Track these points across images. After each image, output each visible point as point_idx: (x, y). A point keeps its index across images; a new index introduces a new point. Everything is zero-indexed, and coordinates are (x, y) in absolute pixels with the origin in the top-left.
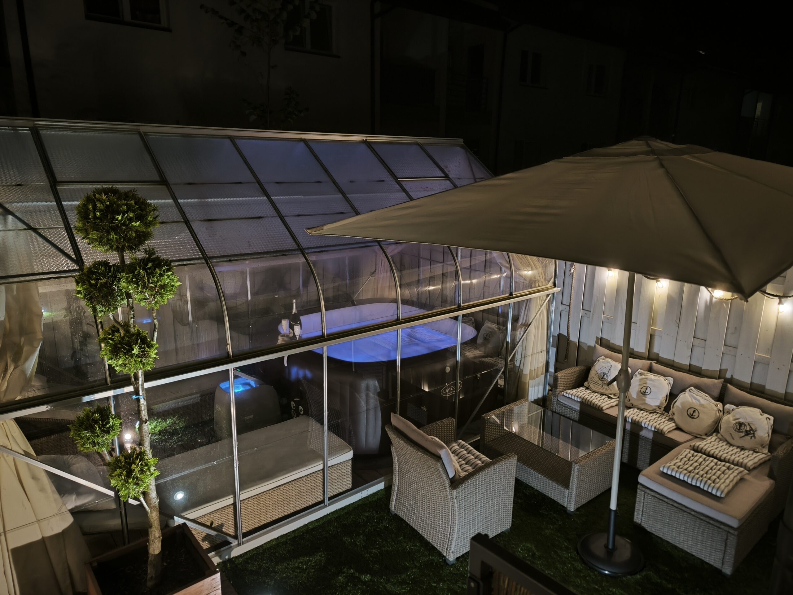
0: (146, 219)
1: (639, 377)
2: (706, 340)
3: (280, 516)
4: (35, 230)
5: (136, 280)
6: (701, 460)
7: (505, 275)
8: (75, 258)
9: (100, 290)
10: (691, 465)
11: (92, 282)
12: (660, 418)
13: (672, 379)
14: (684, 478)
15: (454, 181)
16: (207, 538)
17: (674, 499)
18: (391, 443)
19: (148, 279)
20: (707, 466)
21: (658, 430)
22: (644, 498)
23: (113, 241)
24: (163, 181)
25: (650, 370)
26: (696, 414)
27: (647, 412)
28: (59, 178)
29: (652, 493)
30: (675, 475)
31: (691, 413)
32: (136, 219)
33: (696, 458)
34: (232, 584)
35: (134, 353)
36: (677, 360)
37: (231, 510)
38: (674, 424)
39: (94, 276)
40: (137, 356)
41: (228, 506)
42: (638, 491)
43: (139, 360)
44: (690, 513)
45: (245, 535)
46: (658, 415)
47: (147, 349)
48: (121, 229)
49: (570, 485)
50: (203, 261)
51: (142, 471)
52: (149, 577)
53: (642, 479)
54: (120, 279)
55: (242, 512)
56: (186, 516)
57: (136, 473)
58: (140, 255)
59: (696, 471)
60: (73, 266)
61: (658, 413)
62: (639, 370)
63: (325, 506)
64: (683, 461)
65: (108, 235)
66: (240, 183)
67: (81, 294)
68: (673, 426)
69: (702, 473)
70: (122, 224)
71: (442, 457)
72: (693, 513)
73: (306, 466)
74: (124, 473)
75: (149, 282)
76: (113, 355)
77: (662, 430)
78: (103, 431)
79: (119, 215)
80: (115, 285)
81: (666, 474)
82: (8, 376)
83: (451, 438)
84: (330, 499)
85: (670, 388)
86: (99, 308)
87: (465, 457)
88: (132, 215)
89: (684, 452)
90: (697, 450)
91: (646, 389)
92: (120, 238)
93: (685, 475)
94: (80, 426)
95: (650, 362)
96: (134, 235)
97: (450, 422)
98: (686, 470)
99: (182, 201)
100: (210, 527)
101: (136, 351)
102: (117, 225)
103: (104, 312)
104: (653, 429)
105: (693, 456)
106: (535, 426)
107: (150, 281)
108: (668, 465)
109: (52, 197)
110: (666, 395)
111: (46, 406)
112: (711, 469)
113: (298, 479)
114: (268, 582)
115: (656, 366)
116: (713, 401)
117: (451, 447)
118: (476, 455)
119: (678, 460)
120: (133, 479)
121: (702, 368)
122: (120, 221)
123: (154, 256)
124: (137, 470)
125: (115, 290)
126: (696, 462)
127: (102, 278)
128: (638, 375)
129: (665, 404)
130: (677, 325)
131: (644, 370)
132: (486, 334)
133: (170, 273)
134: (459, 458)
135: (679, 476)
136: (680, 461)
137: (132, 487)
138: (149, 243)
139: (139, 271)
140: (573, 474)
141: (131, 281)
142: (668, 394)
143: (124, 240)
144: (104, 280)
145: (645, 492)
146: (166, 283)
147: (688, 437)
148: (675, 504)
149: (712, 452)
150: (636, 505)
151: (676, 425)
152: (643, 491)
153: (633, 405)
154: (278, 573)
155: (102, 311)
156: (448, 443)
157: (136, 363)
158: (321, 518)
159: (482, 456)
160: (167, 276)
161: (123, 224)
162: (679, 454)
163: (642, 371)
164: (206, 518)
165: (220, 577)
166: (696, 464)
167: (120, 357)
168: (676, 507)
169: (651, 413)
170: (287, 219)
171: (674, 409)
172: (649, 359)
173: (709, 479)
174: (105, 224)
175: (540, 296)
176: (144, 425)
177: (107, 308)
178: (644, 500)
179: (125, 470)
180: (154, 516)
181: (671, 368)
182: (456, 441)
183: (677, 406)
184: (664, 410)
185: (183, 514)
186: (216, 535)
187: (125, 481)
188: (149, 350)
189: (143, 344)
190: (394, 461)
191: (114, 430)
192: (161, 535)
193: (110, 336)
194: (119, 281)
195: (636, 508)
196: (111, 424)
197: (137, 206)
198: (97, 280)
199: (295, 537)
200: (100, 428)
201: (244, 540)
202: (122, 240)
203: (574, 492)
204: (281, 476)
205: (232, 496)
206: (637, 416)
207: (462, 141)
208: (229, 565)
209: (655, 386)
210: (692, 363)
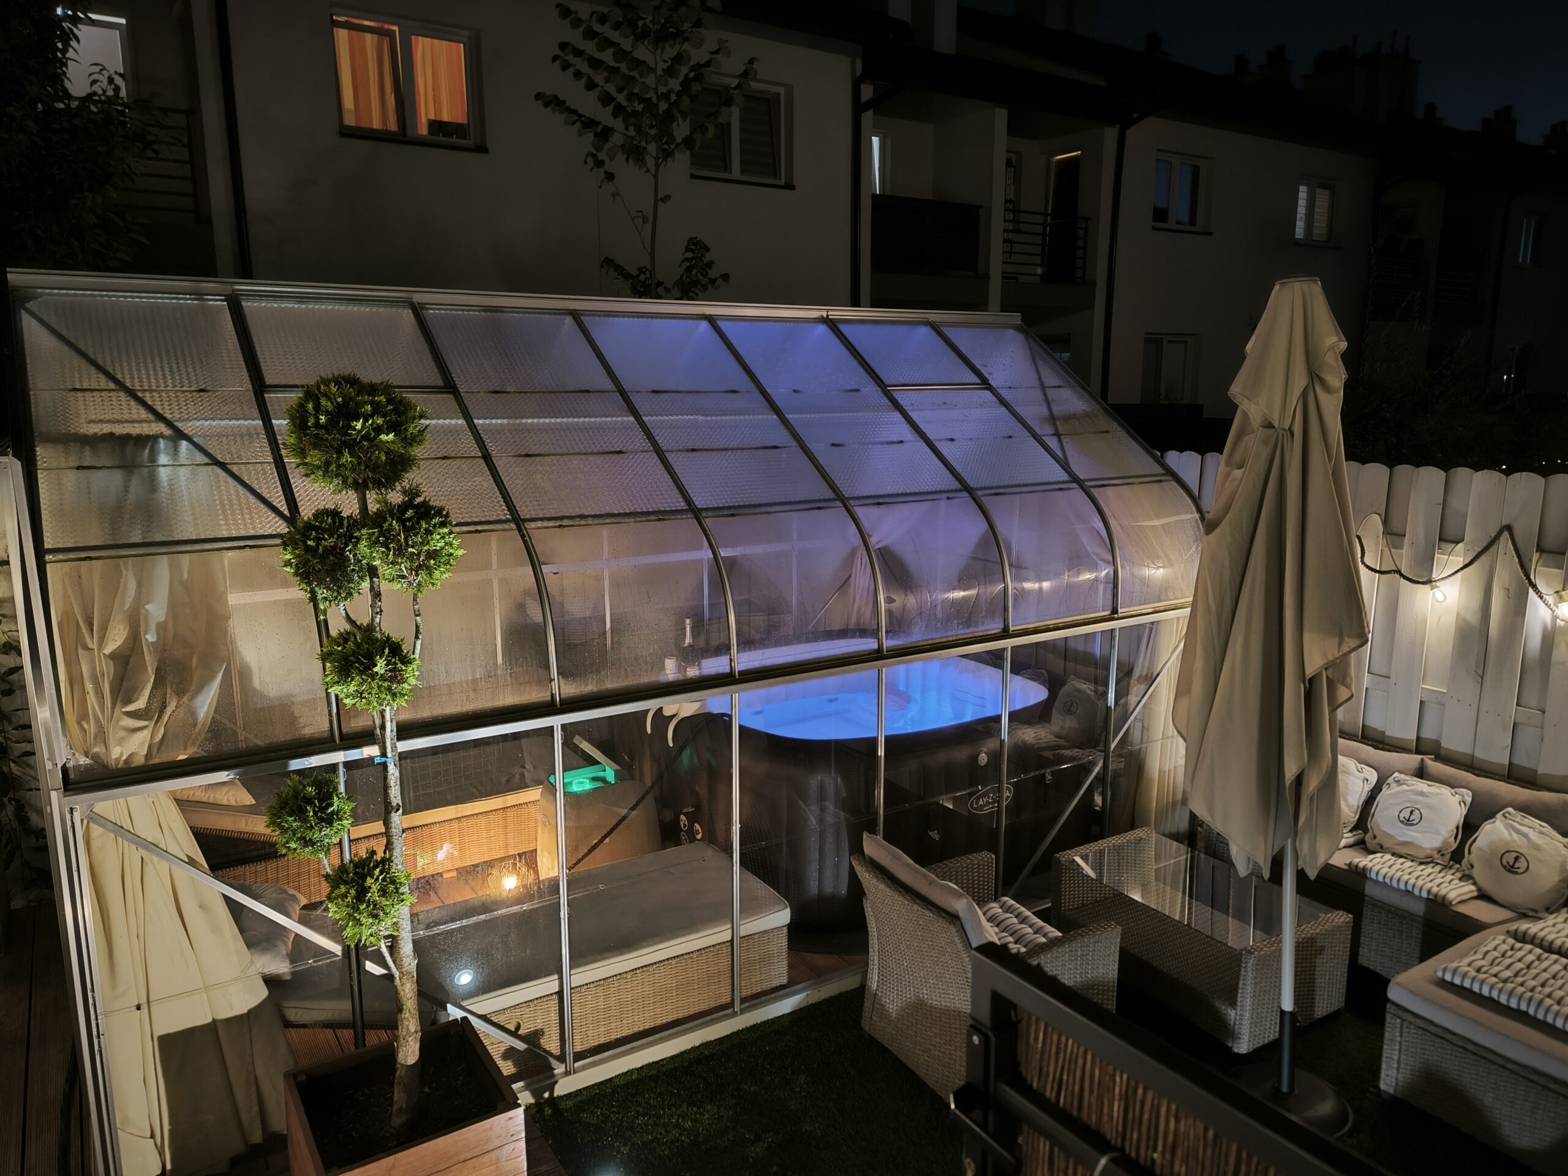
0: (406, 430)
1: (1396, 788)
2: (1544, 712)
3: (648, 1026)
4: (223, 466)
5: (385, 539)
6: (1531, 957)
7: (1104, 573)
8: (288, 515)
9: (323, 558)
10: (1508, 967)
11: (309, 543)
12: (1442, 874)
13: (1470, 793)
14: (1490, 992)
15: (1000, 391)
16: (510, 1054)
17: (1468, 1035)
18: (865, 894)
19: (406, 539)
20: (1545, 970)
21: (1436, 895)
22: (1401, 1032)
23: (346, 469)
24: (449, 387)
25: (1421, 773)
26: (1522, 864)
27: (1412, 861)
28: (270, 379)
29: (1418, 1021)
30: (1471, 985)
31: (1511, 864)
32: (387, 428)
33: (1520, 954)
34: (551, 1146)
35: (377, 673)
36: (1480, 754)
37: (554, 1003)
38: (1473, 888)
39: (314, 533)
40: (383, 678)
41: (548, 995)
42: (1388, 1017)
43: (386, 684)
44: (1504, 1067)
45: (579, 1056)
46: (1438, 868)
47: (399, 665)
48: (361, 448)
49: (1239, 999)
50: (513, 526)
51: (383, 892)
52: (396, 1107)
53: (1394, 993)
54: (358, 539)
55: (575, 1009)
56: (468, 1007)
57: (374, 894)
58: (395, 497)
59: (1520, 980)
60: (282, 528)
61: (1438, 864)
62: (1396, 774)
63: (734, 1014)
64: (1489, 957)
65: (339, 458)
66: (588, 391)
67: (292, 567)
68: (1472, 891)
69: (1532, 983)
70: (363, 437)
71: (961, 915)
72: (1510, 1066)
73: (697, 931)
74: (353, 892)
75: (407, 545)
76: (341, 675)
77: (1444, 897)
78: (322, 820)
79: (357, 420)
80: (350, 551)
81: (1452, 984)
82: (165, 718)
83: (988, 894)
84: (743, 1000)
85: (1464, 812)
86: (321, 593)
87: (1013, 930)
88: (380, 421)
89: (1495, 942)
90: (1522, 938)
91: (1411, 813)
92: (359, 464)
93: (1492, 987)
94: (282, 808)
95: (1419, 757)
96: (384, 458)
97: (985, 861)
98: (1495, 976)
99: (481, 422)
100: (514, 1034)
101: (380, 667)
102: (355, 440)
103: (330, 601)
104: (1424, 895)
105: (1512, 949)
106: (1174, 887)
107: (410, 543)
108: (1455, 965)
109: (255, 412)
110: (1455, 825)
111: (227, 773)
112: (1554, 977)
113: (682, 955)
114: (619, 1147)
115: (1434, 766)
116: (1560, 837)
117: (986, 909)
118: (1036, 927)
119: (1479, 956)
120: (368, 906)
121: (1536, 771)
122: (360, 431)
123: (419, 500)
124: (375, 888)
125: (350, 560)
126: (1520, 960)
127: (326, 536)
128: (1393, 785)
129: (1455, 846)
130: (1479, 679)
131: (1406, 774)
132: (1070, 703)
133: (446, 530)
134: (1003, 931)
135: (1481, 989)
136: (1483, 958)
137: (366, 920)
138: (412, 478)
139: (391, 525)
140: (1245, 975)
141: (377, 542)
142: (1461, 826)
143: (367, 467)
144: (331, 542)
145: (1403, 1020)
146: (438, 548)
147: (1505, 914)
148: (1470, 1047)
149: (1558, 942)
150: (1385, 1047)
151: (1479, 890)
152: (1399, 1017)
153: (1382, 847)
154: (639, 1132)
155: (326, 599)
156: (981, 902)
157: (381, 692)
158: (727, 1036)
159: (1049, 928)
160: (439, 534)
161: (366, 437)
162: (1481, 944)
163: (1402, 776)
164: (508, 1014)
165: (523, 1116)
166: (1520, 965)
167: (352, 679)
168: (1474, 1054)
169: (1421, 863)
170: (670, 457)
171: (1472, 856)
172: (1418, 752)
173: (1549, 996)
174: (335, 437)
175: (1178, 618)
176: (393, 814)
177: (335, 594)
178: (1401, 1036)
179: (353, 887)
180: (408, 991)
181: (1467, 771)
182: (996, 900)
183: (1480, 849)
184: (1451, 859)
185: (464, 1004)
186: (526, 1050)
187: (353, 908)
188: (404, 668)
189: (394, 657)
190: (870, 930)
191: (341, 820)
192: (419, 1028)
193: (340, 648)
194: (355, 546)
195: (1385, 1055)
196: (335, 807)
197: (390, 407)
198: (318, 540)
199: (676, 1069)
200: (315, 813)
201: (576, 1065)
202: (363, 468)
203: (1247, 1015)
204: (650, 946)
205: (556, 977)
206: (1390, 867)
207: (1020, 318)
208: (548, 1111)
209: (1429, 807)
210: (1515, 761)
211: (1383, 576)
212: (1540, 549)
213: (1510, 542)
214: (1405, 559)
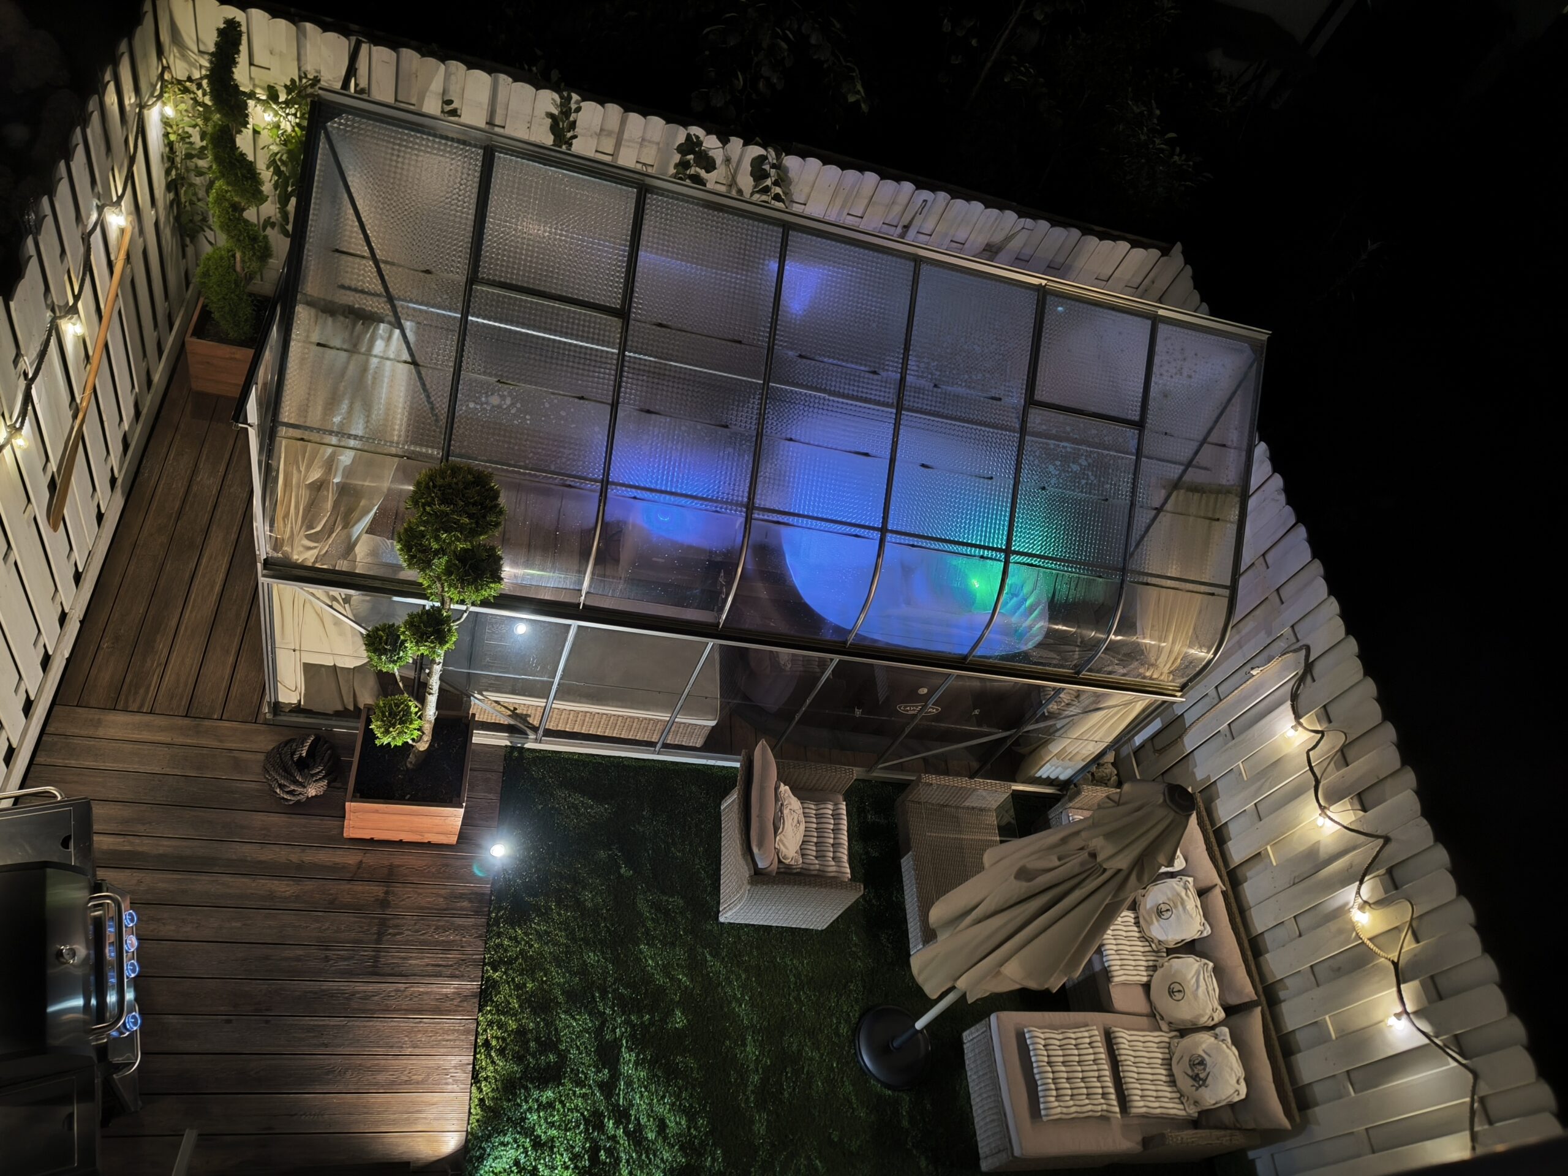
1: (1179, 887)
2: (1300, 935)
6: (1091, 1057)
10: (1066, 1055)
12: (1139, 957)
13: (1210, 932)
14: (1035, 1062)
20: (1085, 1071)
21: (1110, 972)
22: (982, 1033)
24: (624, 312)
25: (1203, 892)
27: (1139, 933)
28: (484, 265)
29: (990, 1039)
30: (1033, 1049)
31: (1174, 990)
33: (1088, 1051)
37: (540, 709)
38: (1145, 978)
45: (546, 733)
46: (1147, 950)
53: (995, 1017)
55: (553, 715)
59: (1057, 1067)
62: (1191, 879)
63: (654, 752)
64: (1066, 1042)
66: (740, 342)
68: (1141, 981)
69: (1063, 1075)
77: (1112, 976)
81: (1025, 1040)
82: (331, 540)
84: (663, 748)
85: (1196, 937)
87: (822, 834)
89: (1086, 1033)
90: (1110, 1039)
91: (1167, 910)
95: (1219, 881)
99: (631, 354)
104: (1106, 964)
105: (1091, 1044)
108: (1039, 1032)
110: (1181, 939)
112: (1084, 1078)
115: (1217, 895)
116: (1216, 1003)
117: (822, 806)
118: (837, 841)
119: (1060, 1037)
126: (1080, 1055)
128: (1182, 884)
129: (1170, 947)
130: (1292, 883)
131: (1196, 885)
134: (815, 830)
136: (1060, 1040)
142: (1185, 942)
147: (1138, 1008)
149: (1122, 1058)
150: (975, 1027)
151: (1149, 981)
152: (987, 1028)
158: (644, 759)
162: (1080, 1026)
163: (1192, 884)
164: (510, 704)
166: (1074, 1058)
168: (994, 1076)
169: (1141, 938)
170: (765, 441)
171: (1169, 962)
172: (1223, 876)
173: (1058, 1089)
183: (1175, 964)
184: (1160, 951)
185: (484, 693)
195: (972, 1028)
201: (543, 737)
208: (516, 754)
209: (1178, 918)
210: (1266, 935)
211: (1309, 772)
212: (1390, 871)
213: (1378, 849)
214: (1331, 778)
